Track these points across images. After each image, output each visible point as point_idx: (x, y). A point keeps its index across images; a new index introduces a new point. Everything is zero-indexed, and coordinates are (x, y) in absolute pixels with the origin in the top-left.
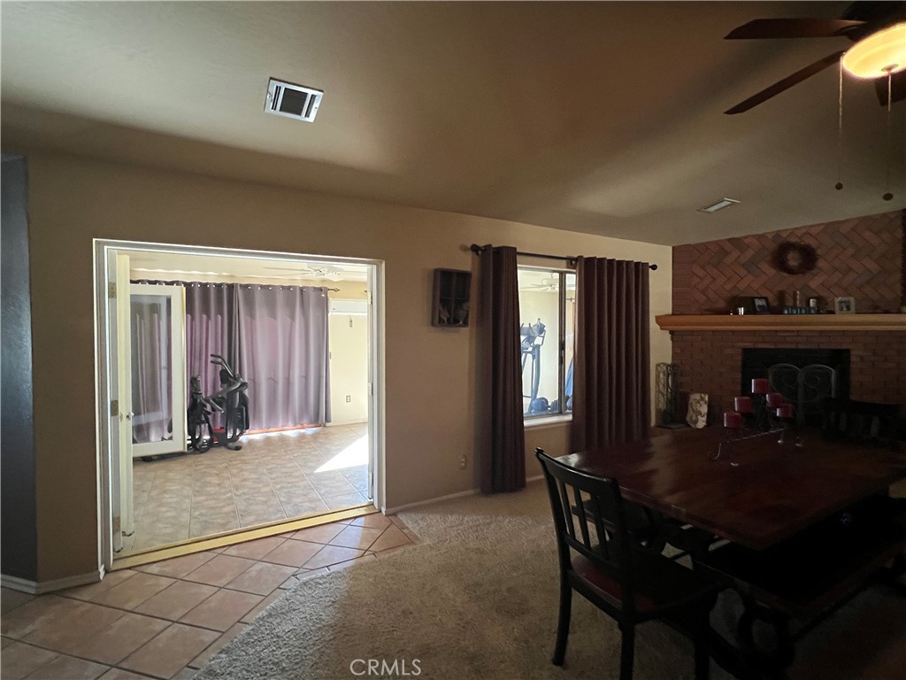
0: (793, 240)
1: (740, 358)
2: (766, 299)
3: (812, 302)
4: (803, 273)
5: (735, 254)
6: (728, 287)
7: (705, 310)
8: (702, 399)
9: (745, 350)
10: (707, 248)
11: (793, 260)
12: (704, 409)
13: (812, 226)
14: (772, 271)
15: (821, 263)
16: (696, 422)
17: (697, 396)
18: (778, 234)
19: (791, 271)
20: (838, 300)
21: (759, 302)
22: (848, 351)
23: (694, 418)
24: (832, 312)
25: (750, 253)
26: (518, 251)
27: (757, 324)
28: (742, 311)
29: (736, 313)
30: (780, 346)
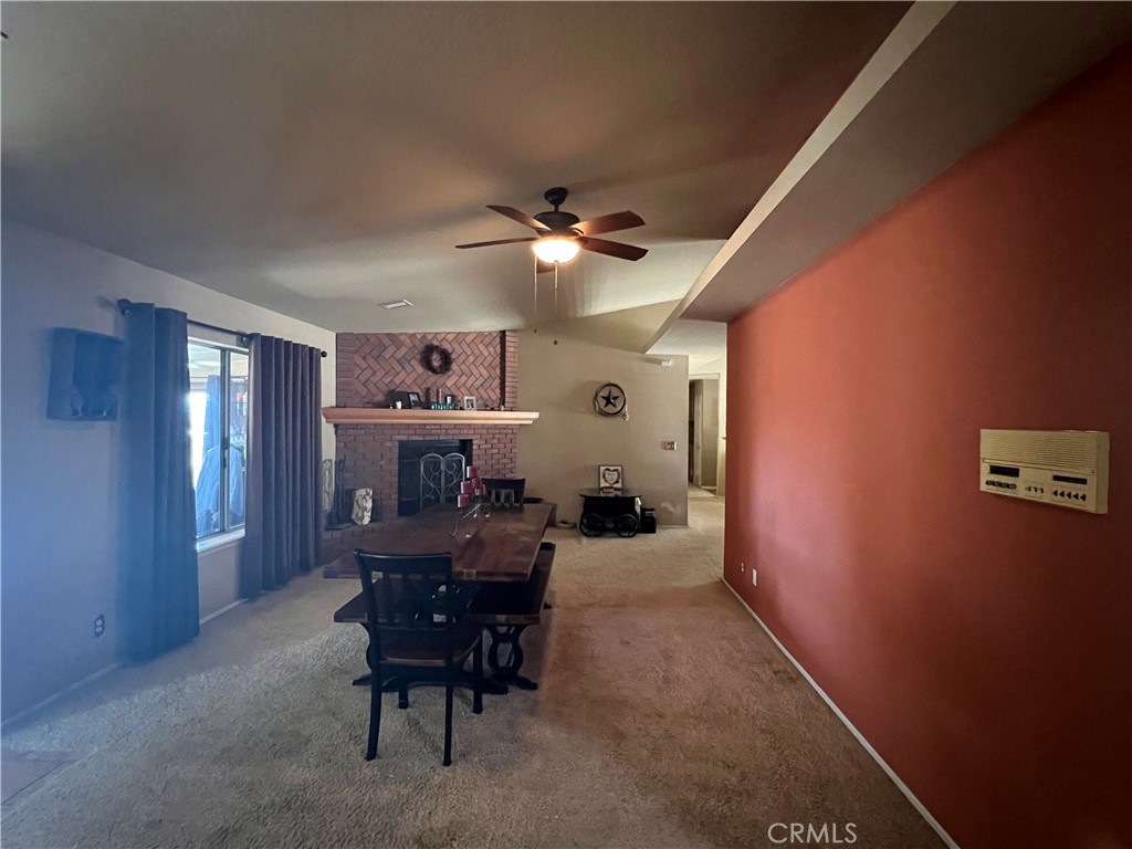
0: (435, 343)
1: (397, 450)
2: (417, 394)
3: (449, 399)
4: (443, 373)
5: (392, 349)
6: (387, 380)
7: (368, 403)
8: (368, 494)
9: (402, 444)
10: (368, 340)
11: (436, 361)
12: (369, 505)
13: (448, 333)
14: (420, 369)
15: (454, 366)
16: (362, 518)
17: (363, 492)
18: (424, 336)
19: (434, 371)
20: (466, 398)
21: (413, 398)
22: (471, 441)
23: (360, 515)
24: (462, 409)
25: (404, 350)
26: (188, 318)
27: (409, 418)
28: (399, 404)
29: (395, 407)
30: (427, 438)
